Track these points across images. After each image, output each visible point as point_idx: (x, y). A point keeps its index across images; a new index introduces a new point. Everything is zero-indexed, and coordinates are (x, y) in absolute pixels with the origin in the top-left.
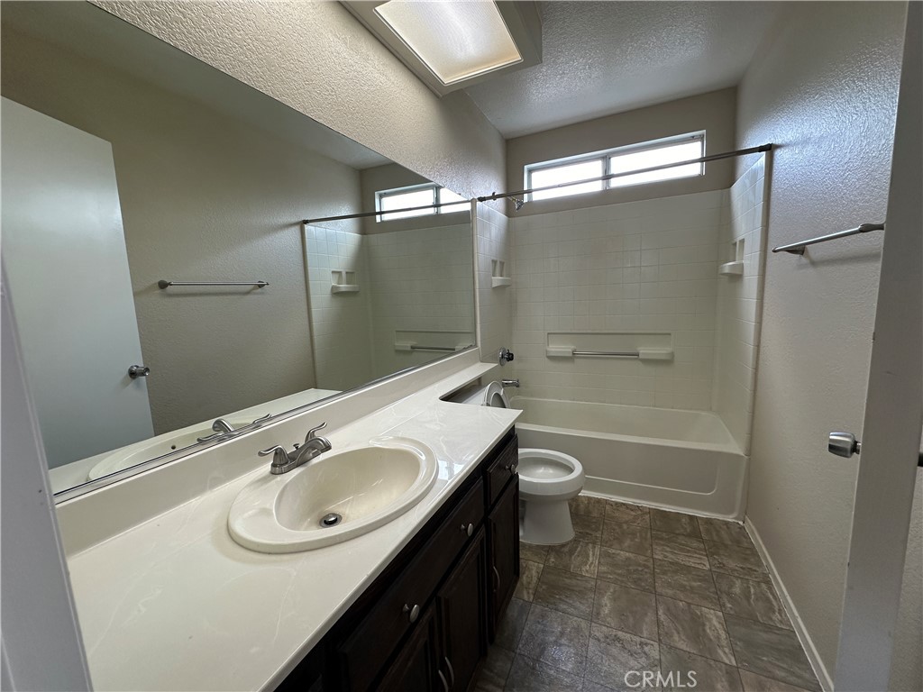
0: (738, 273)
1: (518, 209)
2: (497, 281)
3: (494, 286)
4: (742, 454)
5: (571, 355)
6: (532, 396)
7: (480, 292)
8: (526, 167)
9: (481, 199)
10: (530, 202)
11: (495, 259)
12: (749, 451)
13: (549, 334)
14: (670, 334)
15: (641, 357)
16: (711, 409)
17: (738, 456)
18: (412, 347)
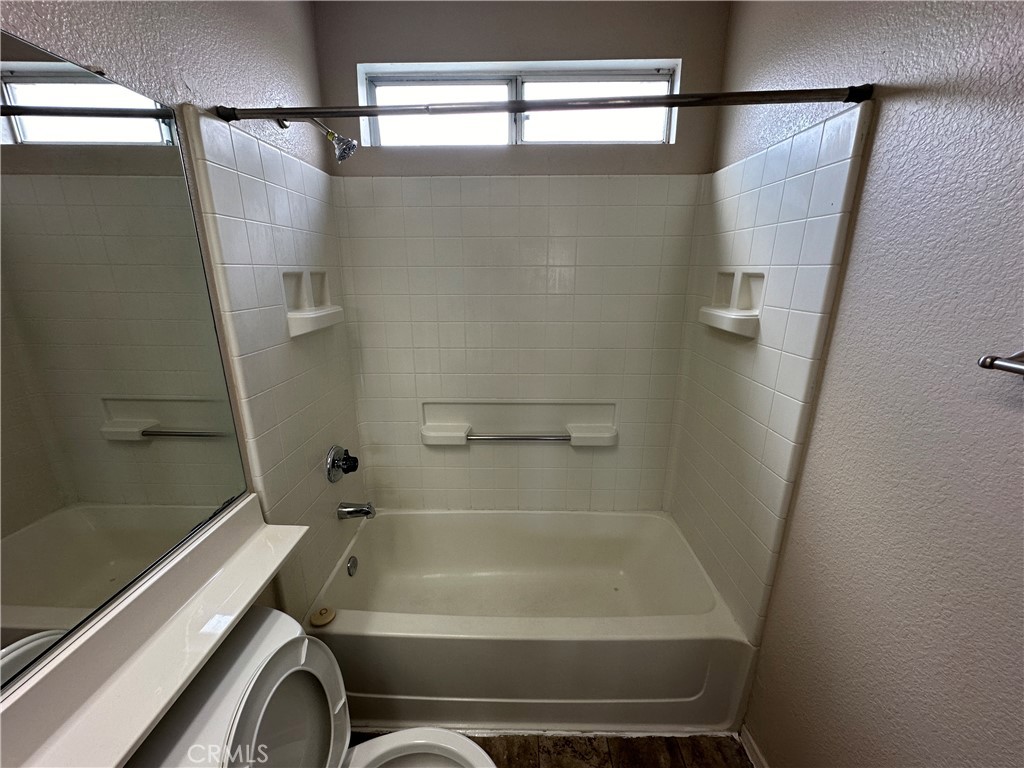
0: (748, 334)
1: (342, 157)
2: (302, 320)
3: (295, 332)
4: (744, 639)
5: (464, 442)
6: (400, 507)
7: (244, 362)
8: (363, 69)
9: (227, 115)
10: (376, 150)
11: (295, 269)
12: (760, 639)
13: (424, 404)
14: (614, 405)
15: (573, 442)
16: (662, 509)
17: (741, 644)
18: (145, 433)
